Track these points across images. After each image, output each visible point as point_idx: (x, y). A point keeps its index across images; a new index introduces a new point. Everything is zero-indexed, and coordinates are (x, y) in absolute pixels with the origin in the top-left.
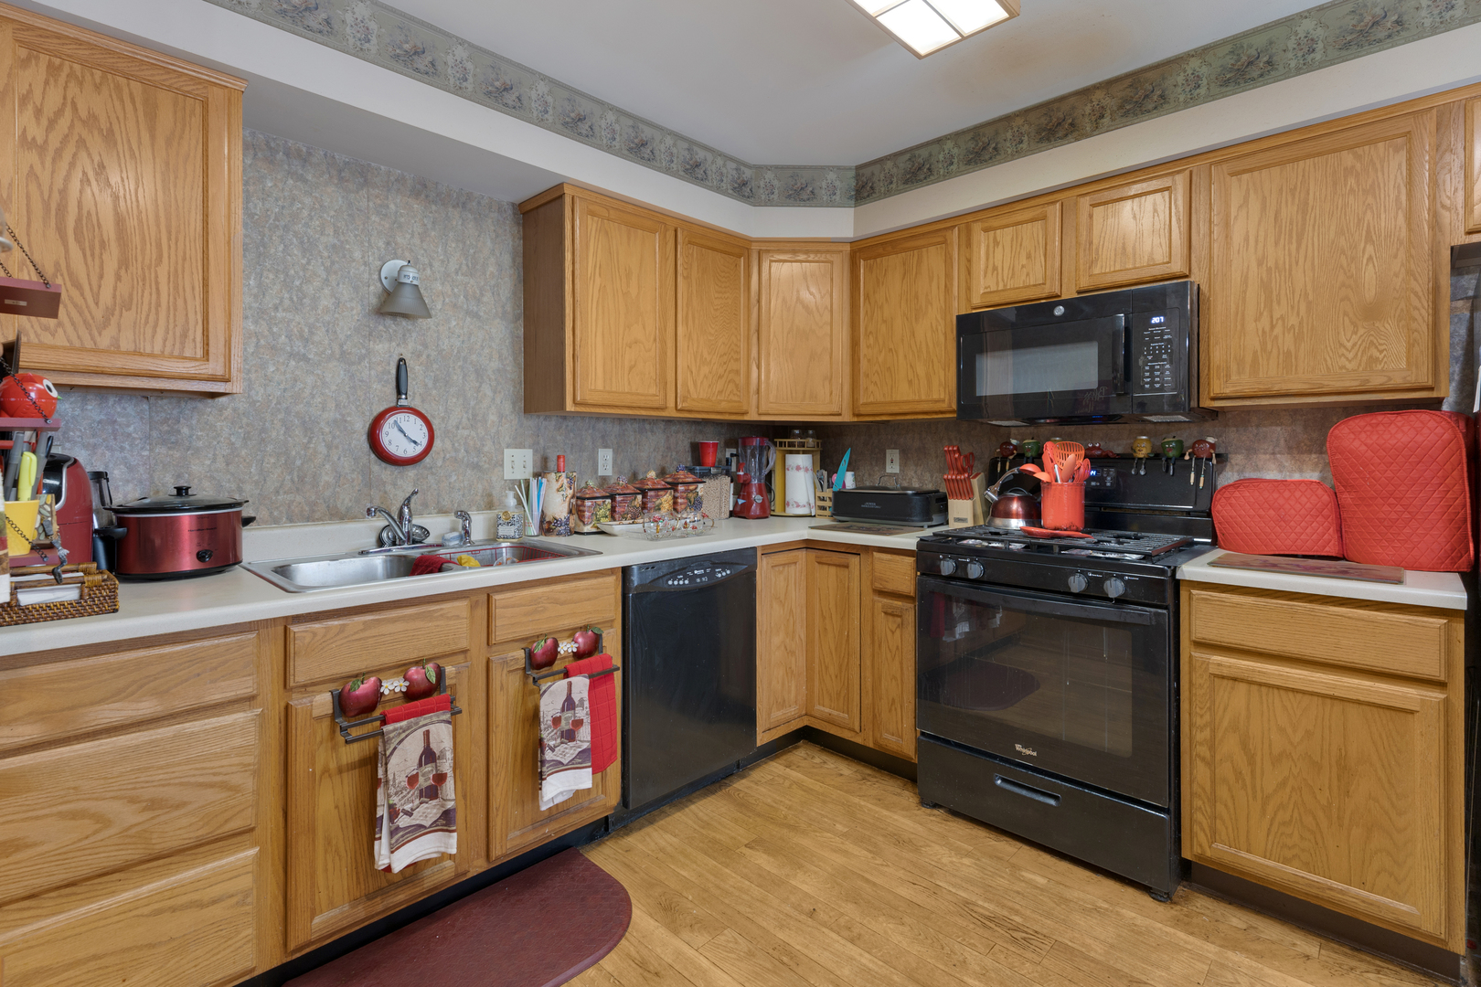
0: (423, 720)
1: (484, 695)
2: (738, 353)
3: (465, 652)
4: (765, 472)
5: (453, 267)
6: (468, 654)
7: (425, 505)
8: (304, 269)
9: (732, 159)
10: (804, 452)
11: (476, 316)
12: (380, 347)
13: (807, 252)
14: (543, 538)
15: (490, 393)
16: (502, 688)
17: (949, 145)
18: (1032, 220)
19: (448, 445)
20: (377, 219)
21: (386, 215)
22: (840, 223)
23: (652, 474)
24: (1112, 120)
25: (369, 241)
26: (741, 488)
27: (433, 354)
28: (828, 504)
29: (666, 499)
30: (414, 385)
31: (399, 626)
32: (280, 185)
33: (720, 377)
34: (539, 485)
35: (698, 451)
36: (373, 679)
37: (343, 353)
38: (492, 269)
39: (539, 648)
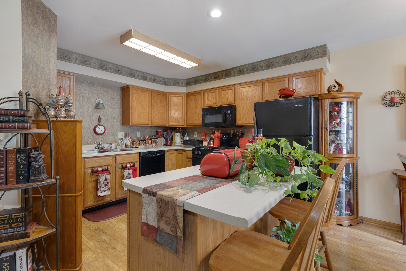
0: (105, 174)
1: (115, 172)
2: (164, 114)
3: (111, 165)
4: (171, 136)
5: (109, 99)
6: (112, 165)
7: (104, 142)
8: (83, 101)
9: (163, 78)
10: (179, 133)
11: (113, 108)
12: (96, 114)
13: (178, 95)
14: (126, 148)
15: (116, 122)
16: (118, 171)
17: (201, 77)
18: (214, 92)
19: (108, 131)
20: (95, 92)
21: (97, 91)
22: (184, 89)
23: (147, 137)
24: (224, 77)
25: (94, 96)
26: (166, 140)
27: (105, 115)
28: (183, 143)
29: (150, 142)
30: (102, 121)
31: (101, 160)
32: (79, 87)
33: (160, 119)
34: (125, 139)
35: (157, 132)
36: (97, 168)
37: (89, 115)
38: (116, 99)
39: (124, 165)
